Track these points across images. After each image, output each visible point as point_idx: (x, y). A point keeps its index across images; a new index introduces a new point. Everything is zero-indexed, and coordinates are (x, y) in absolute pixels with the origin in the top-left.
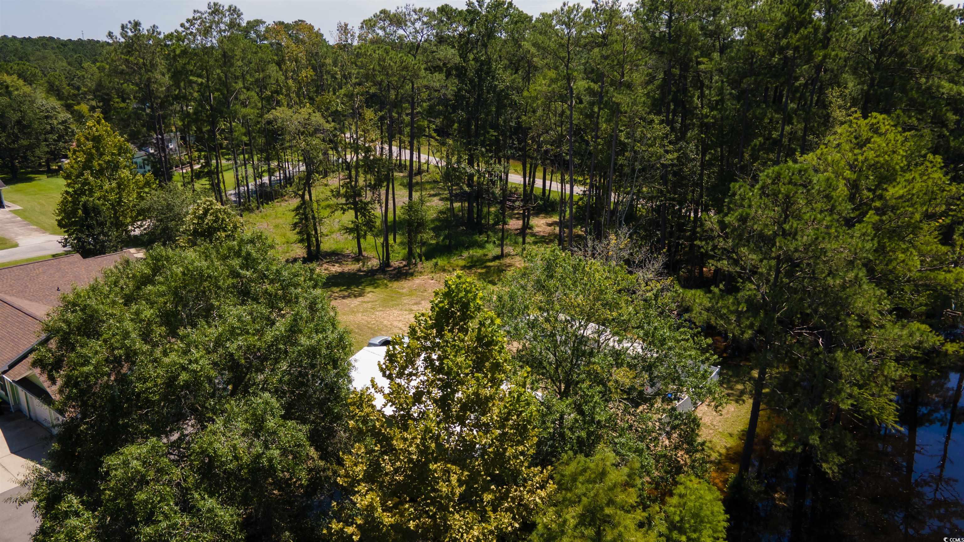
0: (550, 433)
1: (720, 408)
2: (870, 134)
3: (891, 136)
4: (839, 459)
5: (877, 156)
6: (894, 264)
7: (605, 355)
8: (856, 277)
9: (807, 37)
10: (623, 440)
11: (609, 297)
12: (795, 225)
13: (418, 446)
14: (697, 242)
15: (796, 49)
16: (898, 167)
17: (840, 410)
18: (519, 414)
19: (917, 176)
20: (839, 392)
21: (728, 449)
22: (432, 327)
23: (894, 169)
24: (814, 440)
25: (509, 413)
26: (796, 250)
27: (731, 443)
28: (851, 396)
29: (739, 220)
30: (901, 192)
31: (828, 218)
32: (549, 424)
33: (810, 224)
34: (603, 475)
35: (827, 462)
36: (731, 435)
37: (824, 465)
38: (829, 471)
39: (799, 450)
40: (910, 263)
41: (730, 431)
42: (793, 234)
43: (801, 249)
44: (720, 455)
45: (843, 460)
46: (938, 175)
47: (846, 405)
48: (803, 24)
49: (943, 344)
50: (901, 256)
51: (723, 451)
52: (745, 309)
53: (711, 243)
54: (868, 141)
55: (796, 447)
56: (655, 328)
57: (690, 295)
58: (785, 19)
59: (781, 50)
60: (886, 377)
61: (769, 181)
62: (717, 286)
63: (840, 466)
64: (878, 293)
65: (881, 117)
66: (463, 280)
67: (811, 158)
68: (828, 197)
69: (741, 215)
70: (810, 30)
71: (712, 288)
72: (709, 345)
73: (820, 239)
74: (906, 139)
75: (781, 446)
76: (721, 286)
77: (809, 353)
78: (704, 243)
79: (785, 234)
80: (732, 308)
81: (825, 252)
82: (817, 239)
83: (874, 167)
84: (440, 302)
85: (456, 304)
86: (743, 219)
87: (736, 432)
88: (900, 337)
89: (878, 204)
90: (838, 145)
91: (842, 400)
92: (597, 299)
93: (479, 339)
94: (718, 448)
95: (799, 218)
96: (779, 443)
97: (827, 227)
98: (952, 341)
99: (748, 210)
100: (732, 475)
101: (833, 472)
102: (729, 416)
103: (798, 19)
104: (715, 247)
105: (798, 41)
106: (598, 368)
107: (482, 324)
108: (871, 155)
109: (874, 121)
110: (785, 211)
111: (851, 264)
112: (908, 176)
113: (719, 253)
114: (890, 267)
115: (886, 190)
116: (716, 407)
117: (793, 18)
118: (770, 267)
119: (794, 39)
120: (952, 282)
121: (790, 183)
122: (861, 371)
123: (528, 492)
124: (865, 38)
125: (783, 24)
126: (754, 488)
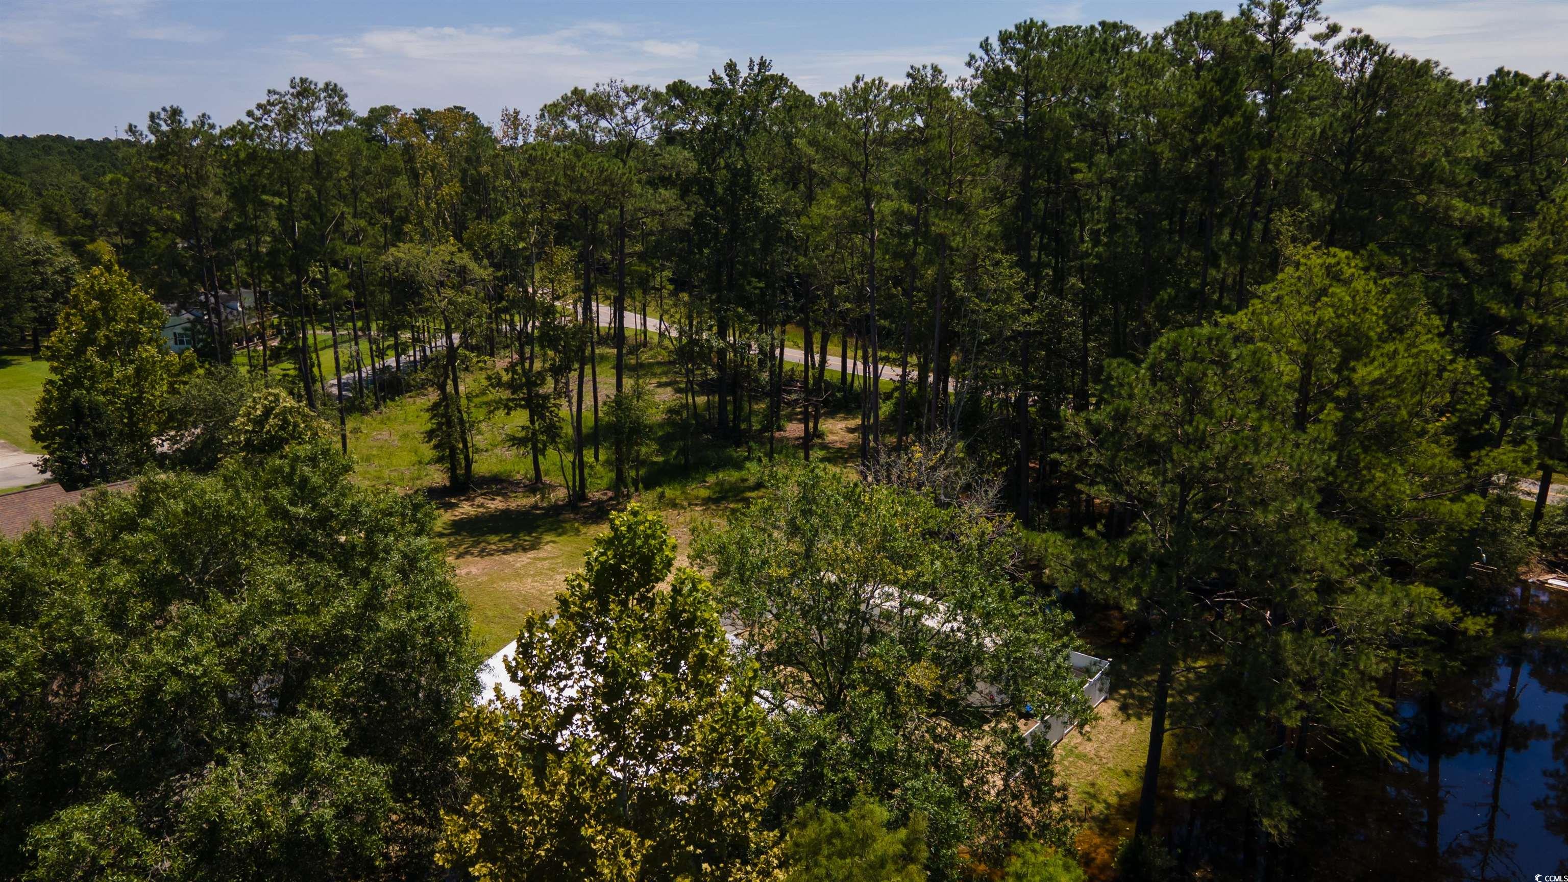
0: (796, 773)
1: (1087, 728)
2: (1327, 282)
3: (1359, 285)
4: (1288, 811)
5: (1338, 317)
6: (1370, 488)
7: (892, 641)
8: (1300, 509)
9: (1233, 130)
10: (918, 784)
11: (900, 545)
12: (1202, 426)
13: (561, 800)
14: (1055, 456)
15: (1219, 148)
16: (1372, 334)
17: (1283, 728)
18: (737, 741)
19: (1401, 348)
20: (1283, 698)
21: (1121, 797)
22: (589, 597)
23: (1368, 338)
24: (1245, 779)
25: (721, 740)
26: (1204, 467)
27: (1128, 786)
28: (1301, 706)
29: (1114, 418)
30: (1376, 374)
31: (1254, 415)
32: (795, 758)
33: (1225, 424)
34: (866, 841)
35: (1270, 816)
36: (1127, 773)
37: (1266, 822)
38: (1273, 832)
39: (1219, 797)
40: (1394, 487)
41: (1126, 766)
42: (1200, 442)
43: (1212, 464)
44: (1108, 806)
45: (1296, 813)
46: (1434, 347)
47: (1292, 721)
48: (1227, 110)
49: (1460, 620)
50: (1379, 475)
51: (1113, 800)
52: (1126, 563)
53: (1077, 457)
54: (1324, 292)
55: (1214, 791)
56: (974, 596)
57: (1039, 541)
58: (1199, 103)
59: (1196, 150)
60: (1362, 673)
61: (1163, 355)
62: (1093, 527)
63: (1292, 823)
64: (1343, 535)
65: (1342, 254)
66: (640, 518)
67: (1242, 320)
68: (1255, 381)
69: (1117, 410)
70: (1238, 118)
71: (1085, 530)
72: (1068, 623)
73: (1241, 448)
74: (1386, 291)
75: (1188, 790)
76: (1100, 527)
77: (1240, 635)
78: (1064, 457)
79: (1187, 442)
80: (1105, 563)
81: (1250, 471)
82: (1235, 448)
83: (1337, 335)
84: (602, 554)
85: (630, 557)
86: (1121, 417)
87: (1135, 768)
88: (1380, 606)
89: (1341, 393)
90: (1279, 299)
91: (1288, 713)
92: (881, 547)
93: (673, 615)
94: (1105, 795)
95: (1208, 413)
96: (1184, 785)
97: (1254, 429)
98: (1474, 614)
99: (1127, 403)
100: (1122, 839)
101: (1280, 833)
102: (1126, 741)
103: (1219, 103)
104: (1083, 463)
105: (1219, 136)
106: (877, 663)
107: (676, 591)
108: (1329, 313)
109: (1332, 261)
110: (1188, 403)
111: (1297, 487)
112: (1390, 347)
113: (1091, 472)
114: (1365, 494)
115: (1354, 370)
116: (1081, 726)
117: (1211, 101)
118: (1174, 494)
119: (1212, 133)
120: (1462, 517)
121: (1194, 358)
122: (1322, 664)
123: (759, 873)
124: (1323, 131)
125: (1196, 110)
126: (1159, 862)
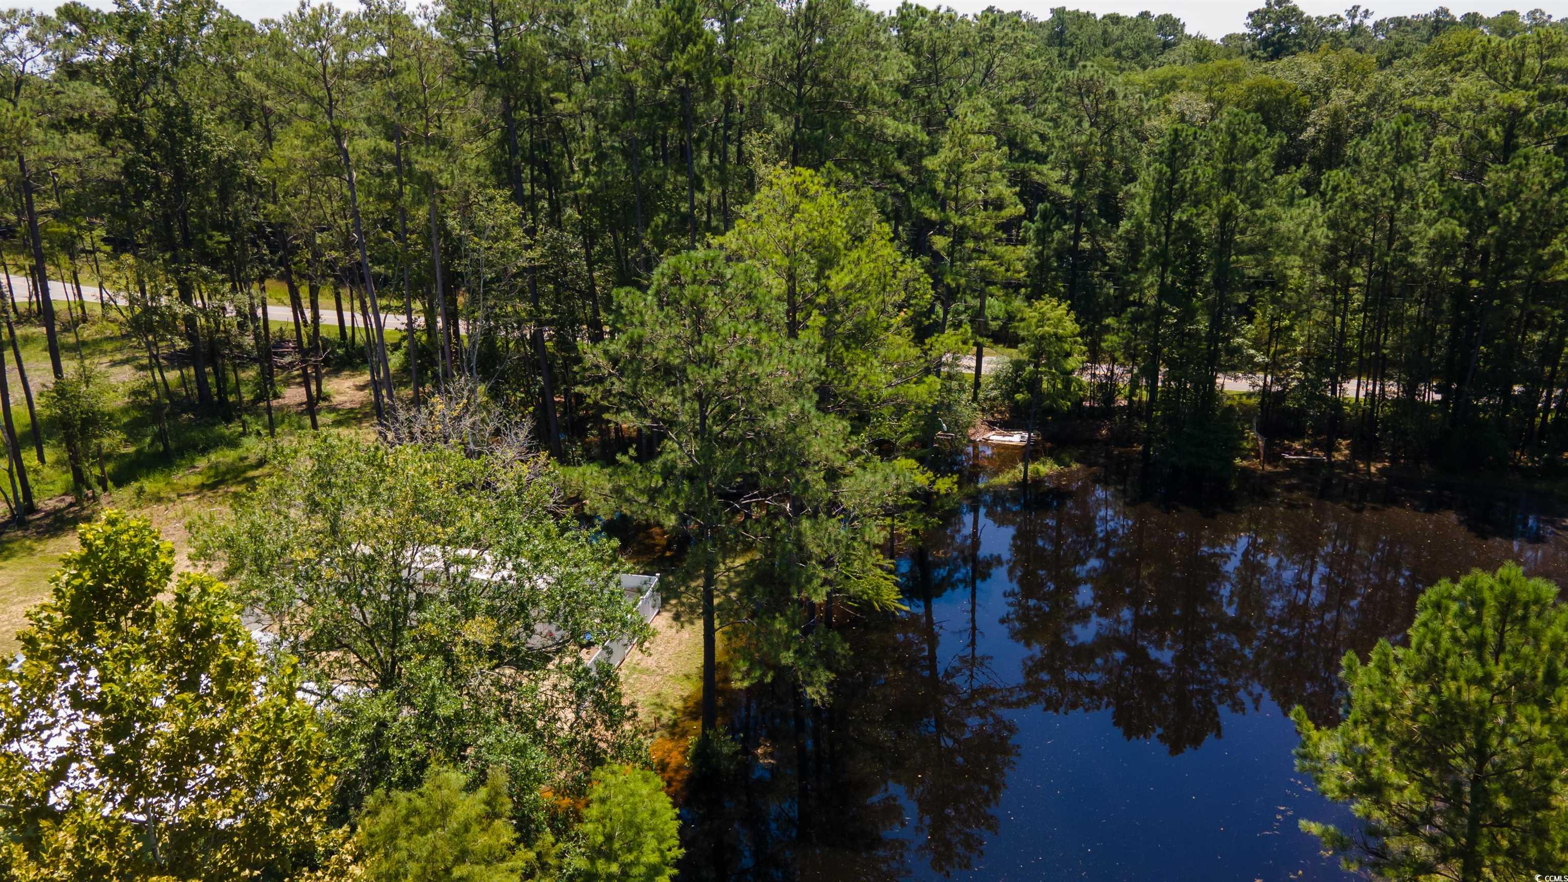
0: (358, 760)
1: (647, 644)
2: (797, 199)
3: (824, 199)
4: (825, 676)
5: (811, 230)
6: (855, 382)
7: (442, 603)
8: (802, 410)
9: (697, 58)
10: (491, 739)
11: (435, 503)
12: (710, 345)
13: (70, 865)
14: (578, 389)
15: (688, 75)
16: (839, 244)
17: (812, 605)
18: (285, 745)
19: (863, 255)
20: (809, 580)
21: (685, 700)
22: (67, 628)
23: (837, 248)
24: (787, 657)
25: (265, 749)
26: (717, 383)
27: (690, 688)
28: (826, 582)
29: (630, 347)
30: (847, 280)
31: (754, 329)
32: (354, 746)
33: (730, 340)
34: (445, 811)
35: (811, 684)
36: (687, 677)
37: (809, 690)
38: (816, 697)
39: (769, 679)
40: (873, 378)
41: (685, 671)
42: (711, 360)
43: (724, 379)
44: (675, 711)
45: (832, 676)
46: (889, 252)
47: (819, 598)
48: (689, 38)
49: (933, 482)
50: (861, 370)
51: (679, 705)
52: (661, 483)
53: (600, 388)
54: (795, 209)
55: (764, 675)
56: (520, 542)
57: (576, 475)
58: (664, 31)
59: (668, 77)
60: (868, 543)
61: (666, 281)
62: (625, 452)
63: (829, 685)
64: (839, 427)
65: (807, 173)
66: (121, 526)
67: (731, 240)
68: (749, 297)
69: (632, 339)
70: (701, 46)
71: (619, 457)
72: (615, 550)
73: (747, 361)
74: (845, 204)
75: (743, 679)
76: (632, 452)
77: (768, 531)
78: (589, 389)
79: (699, 361)
80: (641, 486)
81: (757, 381)
82: (742, 361)
83: (811, 247)
84: (75, 577)
85: (115, 573)
86: (636, 344)
87: (694, 671)
88: (874, 483)
89: (822, 300)
90: (759, 217)
91: (815, 590)
92: (414, 510)
93: (183, 627)
94: (671, 702)
95: (714, 331)
96: (738, 676)
97: (756, 342)
98: (942, 476)
99: (639, 331)
100: (692, 739)
101: (822, 697)
102: (683, 647)
103: (682, 31)
104: (607, 393)
105: (686, 63)
106: (431, 629)
107: (181, 599)
108: (802, 228)
109: (798, 179)
110: (695, 323)
111: (797, 389)
112: (854, 255)
113: (616, 401)
114: (852, 387)
115: (828, 278)
116: (641, 644)
117: (674, 30)
118: (694, 411)
119: (680, 61)
120: (925, 397)
121: (694, 281)
122: (837, 542)
123: (332, 875)
124: (775, 58)
125: (662, 38)
126: (725, 750)
